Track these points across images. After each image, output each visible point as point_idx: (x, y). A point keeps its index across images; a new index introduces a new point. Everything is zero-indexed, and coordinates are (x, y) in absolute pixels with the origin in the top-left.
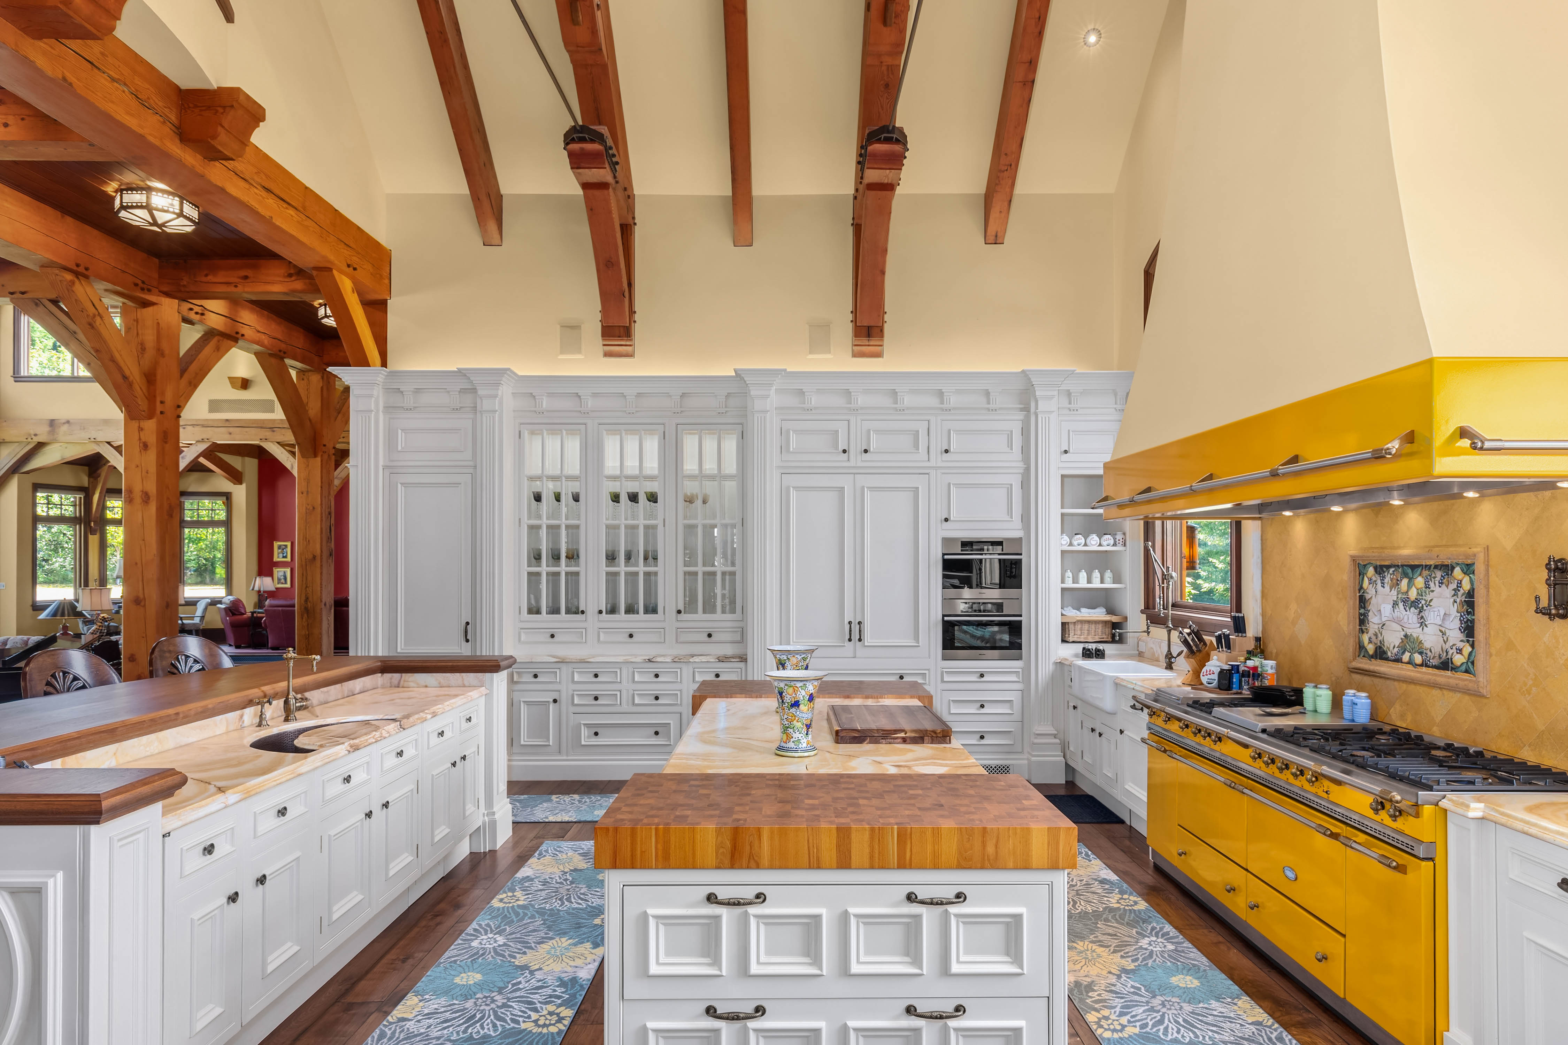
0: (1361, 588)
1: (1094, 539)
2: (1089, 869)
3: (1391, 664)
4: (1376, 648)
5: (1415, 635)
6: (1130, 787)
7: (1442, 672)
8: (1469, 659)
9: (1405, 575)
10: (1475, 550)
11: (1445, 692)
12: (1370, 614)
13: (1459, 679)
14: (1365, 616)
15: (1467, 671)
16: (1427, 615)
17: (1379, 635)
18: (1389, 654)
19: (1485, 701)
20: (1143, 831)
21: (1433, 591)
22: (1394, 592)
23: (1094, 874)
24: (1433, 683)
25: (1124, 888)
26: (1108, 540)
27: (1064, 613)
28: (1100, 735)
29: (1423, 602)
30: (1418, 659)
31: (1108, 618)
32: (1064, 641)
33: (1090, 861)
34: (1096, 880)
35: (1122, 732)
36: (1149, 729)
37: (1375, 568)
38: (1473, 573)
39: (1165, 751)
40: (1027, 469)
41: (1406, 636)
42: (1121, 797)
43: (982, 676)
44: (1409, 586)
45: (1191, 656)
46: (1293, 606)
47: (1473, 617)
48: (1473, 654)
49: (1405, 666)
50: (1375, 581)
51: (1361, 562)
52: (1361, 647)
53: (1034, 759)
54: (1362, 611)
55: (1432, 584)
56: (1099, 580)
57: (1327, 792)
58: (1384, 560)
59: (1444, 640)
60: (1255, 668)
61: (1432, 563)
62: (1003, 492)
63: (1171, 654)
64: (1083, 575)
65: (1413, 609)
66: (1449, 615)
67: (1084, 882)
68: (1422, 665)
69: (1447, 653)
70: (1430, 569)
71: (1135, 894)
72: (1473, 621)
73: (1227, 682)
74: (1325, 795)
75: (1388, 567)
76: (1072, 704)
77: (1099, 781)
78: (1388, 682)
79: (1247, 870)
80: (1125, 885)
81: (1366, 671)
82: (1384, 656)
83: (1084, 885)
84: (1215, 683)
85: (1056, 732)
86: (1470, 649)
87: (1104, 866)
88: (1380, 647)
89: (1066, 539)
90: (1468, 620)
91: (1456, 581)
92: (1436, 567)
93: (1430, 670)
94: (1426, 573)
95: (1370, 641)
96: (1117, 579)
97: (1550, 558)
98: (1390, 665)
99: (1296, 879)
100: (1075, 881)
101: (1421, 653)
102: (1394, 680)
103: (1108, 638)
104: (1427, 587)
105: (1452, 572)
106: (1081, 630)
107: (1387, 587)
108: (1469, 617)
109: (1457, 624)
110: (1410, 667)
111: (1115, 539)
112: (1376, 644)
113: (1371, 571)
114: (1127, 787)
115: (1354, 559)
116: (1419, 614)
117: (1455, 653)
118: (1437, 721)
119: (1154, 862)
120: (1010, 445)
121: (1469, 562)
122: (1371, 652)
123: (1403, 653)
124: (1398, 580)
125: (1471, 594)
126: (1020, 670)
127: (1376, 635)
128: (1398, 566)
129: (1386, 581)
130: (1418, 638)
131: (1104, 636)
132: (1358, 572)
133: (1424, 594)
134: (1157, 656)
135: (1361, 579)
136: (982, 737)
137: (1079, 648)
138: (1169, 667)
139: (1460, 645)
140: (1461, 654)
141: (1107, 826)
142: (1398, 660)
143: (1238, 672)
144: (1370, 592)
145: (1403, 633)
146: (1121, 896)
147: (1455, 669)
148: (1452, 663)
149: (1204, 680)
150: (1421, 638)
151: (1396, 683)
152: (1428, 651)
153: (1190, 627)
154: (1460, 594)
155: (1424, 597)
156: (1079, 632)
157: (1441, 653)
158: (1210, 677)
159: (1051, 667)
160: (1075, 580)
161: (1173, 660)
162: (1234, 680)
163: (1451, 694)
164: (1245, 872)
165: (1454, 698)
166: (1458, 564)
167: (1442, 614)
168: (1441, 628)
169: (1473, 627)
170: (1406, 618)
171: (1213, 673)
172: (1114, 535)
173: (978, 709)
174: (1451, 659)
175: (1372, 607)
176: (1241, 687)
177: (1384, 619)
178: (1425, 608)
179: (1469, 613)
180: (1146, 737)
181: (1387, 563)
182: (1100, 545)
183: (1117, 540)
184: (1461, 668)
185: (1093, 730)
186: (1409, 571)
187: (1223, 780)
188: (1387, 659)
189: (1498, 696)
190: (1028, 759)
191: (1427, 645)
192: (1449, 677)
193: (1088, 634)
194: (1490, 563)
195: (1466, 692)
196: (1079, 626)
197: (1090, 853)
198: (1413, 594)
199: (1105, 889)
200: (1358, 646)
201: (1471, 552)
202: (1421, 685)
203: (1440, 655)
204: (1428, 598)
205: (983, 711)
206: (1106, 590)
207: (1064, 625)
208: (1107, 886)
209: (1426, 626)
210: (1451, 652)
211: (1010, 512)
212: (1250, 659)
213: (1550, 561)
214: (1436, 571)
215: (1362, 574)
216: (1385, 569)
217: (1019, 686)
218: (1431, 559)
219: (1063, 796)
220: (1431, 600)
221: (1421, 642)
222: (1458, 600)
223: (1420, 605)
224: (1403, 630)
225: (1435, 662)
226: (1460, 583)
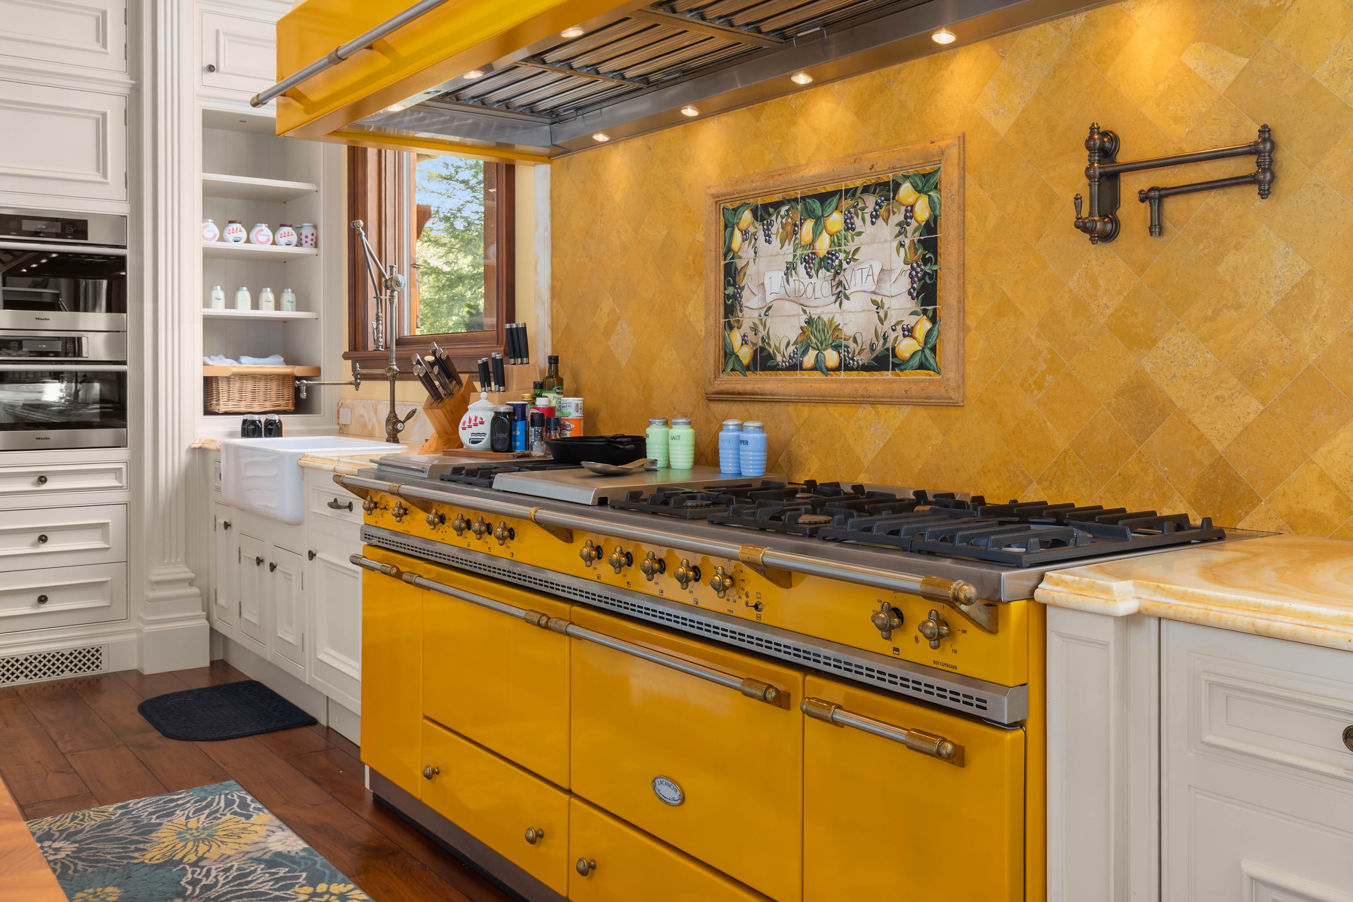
0: (729, 249)
1: (263, 232)
2: (247, 838)
3: (782, 375)
4: (755, 352)
5: (826, 318)
6: (329, 656)
7: (877, 375)
8: (926, 343)
9: (810, 213)
10: (943, 144)
11: (880, 408)
12: (745, 293)
13: (909, 381)
14: (736, 299)
15: (922, 366)
16: (848, 278)
17: (761, 328)
18: (779, 358)
19: (954, 413)
20: (353, 733)
21: (860, 234)
22: (789, 248)
23: (256, 847)
24: (863, 396)
25: (318, 866)
26: (287, 235)
27: (208, 361)
28: (273, 567)
29: (842, 256)
30: (832, 358)
31: (287, 370)
32: (208, 411)
33: (248, 817)
34: (259, 860)
35: (312, 555)
36: (366, 536)
37: (754, 212)
38: (936, 188)
39: (398, 575)
40: (136, 91)
41: (810, 322)
42: (309, 677)
43: (42, 479)
44: (816, 233)
45: (435, 404)
46: (607, 304)
47: (935, 268)
48: (935, 333)
49: (806, 375)
50: (754, 234)
51: (728, 205)
52: (728, 354)
53: (148, 628)
54: (730, 290)
55: (858, 222)
56: (272, 304)
57: (756, 607)
58: (771, 193)
59: (879, 317)
60: (551, 410)
61: (859, 183)
62: (88, 128)
63: (395, 416)
64: (244, 296)
65: (822, 272)
66: (891, 271)
67: (233, 873)
68: (838, 369)
69: (885, 338)
70: (854, 195)
71: (340, 875)
72: (934, 276)
73: (506, 435)
74: (751, 614)
75: (777, 205)
76: (221, 521)
77: (270, 653)
78: (777, 408)
79: (569, 792)
80: (320, 860)
81: (739, 394)
82: (770, 363)
83: (235, 878)
84: (485, 441)
85: (192, 575)
86: (928, 325)
87: (278, 822)
88: (762, 349)
89: (212, 229)
90: (925, 273)
91: (903, 208)
92: (866, 189)
93: (854, 375)
94: (846, 204)
95: (745, 342)
96: (302, 303)
97: (1092, 129)
98: (780, 377)
99: (683, 800)
100: (213, 873)
101: (837, 348)
102: (788, 402)
103: (287, 405)
104: (849, 227)
105: (895, 194)
106: (241, 391)
107: (776, 242)
108: (927, 269)
109: (905, 283)
110: (817, 375)
111: (299, 235)
112: (754, 344)
113: (747, 217)
114: (322, 656)
115: (718, 199)
116: (834, 279)
117: (901, 337)
118: (866, 463)
119: (374, 795)
120: (102, 36)
121: (928, 169)
122: (746, 360)
123: (805, 352)
124: (795, 225)
125: (931, 227)
126: (123, 466)
127: (755, 329)
128: (796, 200)
129: (773, 230)
130: (831, 322)
131: (281, 402)
132: (722, 224)
133: (843, 241)
134: (369, 427)
135: (727, 235)
136: (43, 600)
137: (236, 423)
138: (393, 438)
139: (911, 321)
140: (912, 336)
141: (284, 736)
142: (795, 367)
143: (524, 418)
144: (747, 253)
145: (804, 317)
146: (310, 890)
147: (899, 365)
148: (894, 356)
149: (465, 436)
150: (838, 320)
151: (791, 408)
152: (851, 342)
153: (434, 353)
154: (910, 230)
155: (843, 248)
156: (236, 396)
157: (874, 340)
158: (475, 430)
159: (185, 457)
160: (231, 303)
161: (399, 426)
162: (518, 433)
163: (892, 410)
164: (566, 797)
165: (901, 414)
166: (906, 177)
167: (877, 271)
168: (875, 297)
169: (935, 285)
170: (810, 289)
171: (482, 423)
172: (298, 229)
173: (34, 545)
174: (894, 349)
175: (748, 282)
176: (528, 446)
177: (769, 298)
178: (845, 265)
179: (926, 261)
180: (360, 553)
181: (776, 198)
182: (274, 243)
183: (303, 237)
184: (911, 363)
185: (259, 561)
186: (816, 205)
187: (522, 613)
188: (775, 368)
189: (981, 401)
190: (138, 631)
191: (848, 330)
192: (890, 382)
193: (254, 399)
194: (968, 164)
195: (924, 402)
196: (236, 385)
197: (249, 798)
198: (823, 245)
199: (277, 880)
200: (722, 353)
201: (934, 148)
202: (840, 402)
203: (872, 345)
204: (851, 247)
205: (44, 548)
206: (285, 322)
207: (209, 382)
208: (282, 872)
209: (847, 298)
210: (892, 335)
211: (102, 166)
212: (540, 396)
213: (1092, 134)
214: (865, 197)
215: (729, 226)
216: (771, 210)
217: (121, 496)
218: (858, 176)
219: (205, 690)
220: (857, 250)
221: (837, 328)
222: (907, 242)
223: (837, 262)
224: (805, 312)
225: (864, 359)
226: (910, 211)
